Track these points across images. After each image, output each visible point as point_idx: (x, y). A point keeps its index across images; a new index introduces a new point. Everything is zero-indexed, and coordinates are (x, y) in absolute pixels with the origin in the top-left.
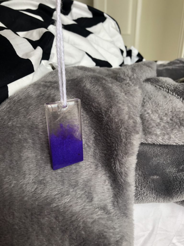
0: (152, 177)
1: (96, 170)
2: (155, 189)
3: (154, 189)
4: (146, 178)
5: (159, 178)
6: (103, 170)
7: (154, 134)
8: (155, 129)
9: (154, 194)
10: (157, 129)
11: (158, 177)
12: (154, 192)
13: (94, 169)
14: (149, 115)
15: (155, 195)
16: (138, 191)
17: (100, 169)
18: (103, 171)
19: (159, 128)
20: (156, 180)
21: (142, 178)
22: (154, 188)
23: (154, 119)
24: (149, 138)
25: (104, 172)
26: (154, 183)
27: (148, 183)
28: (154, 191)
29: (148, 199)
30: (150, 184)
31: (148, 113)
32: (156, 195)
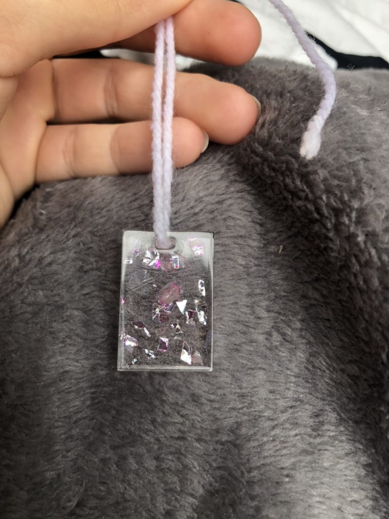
1: (315, 437)
6: (344, 438)
13: (309, 430)
17: (330, 430)
18: (341, 441)
25: (348, 447)
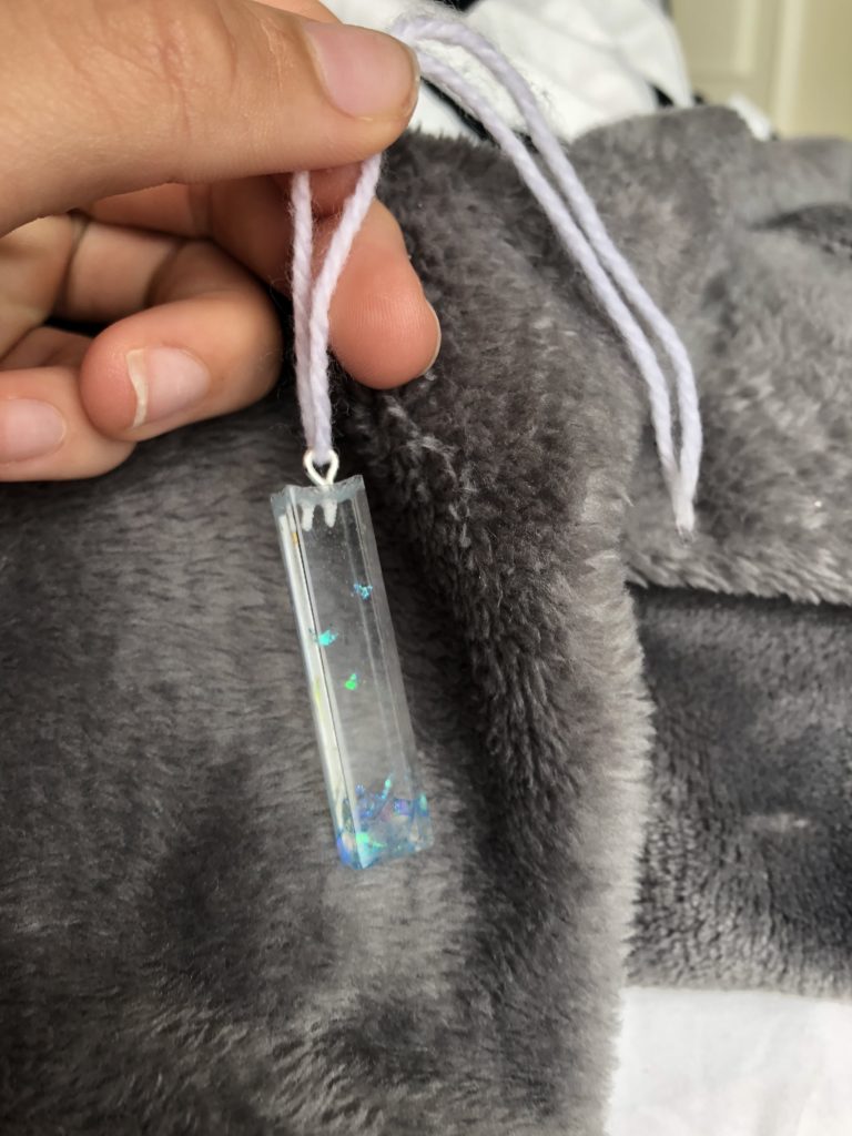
0: (756, 822)
2: (772, 906)
3: (767, 905)
4: (719, 825)
5: (813, 830)
7: (784, 529)
8: (794, 495)
9: (764, 940)
10: (806, 499)
11: (801, 823)
12: (763, 924)
14: (756, 406)
15: (772, 947)
16: (659, 905)
19: (815, 491)
20: (789, 844)
21: (691, 827)
22: (769, 895)
23: (791, 433)
24: (748, 558)
26: (772, 865)
27: (730, 858)
28: (771, 915)
29: (729, 968)
30: (739, 870)
31: (747, 393)
32: (781, 946)
